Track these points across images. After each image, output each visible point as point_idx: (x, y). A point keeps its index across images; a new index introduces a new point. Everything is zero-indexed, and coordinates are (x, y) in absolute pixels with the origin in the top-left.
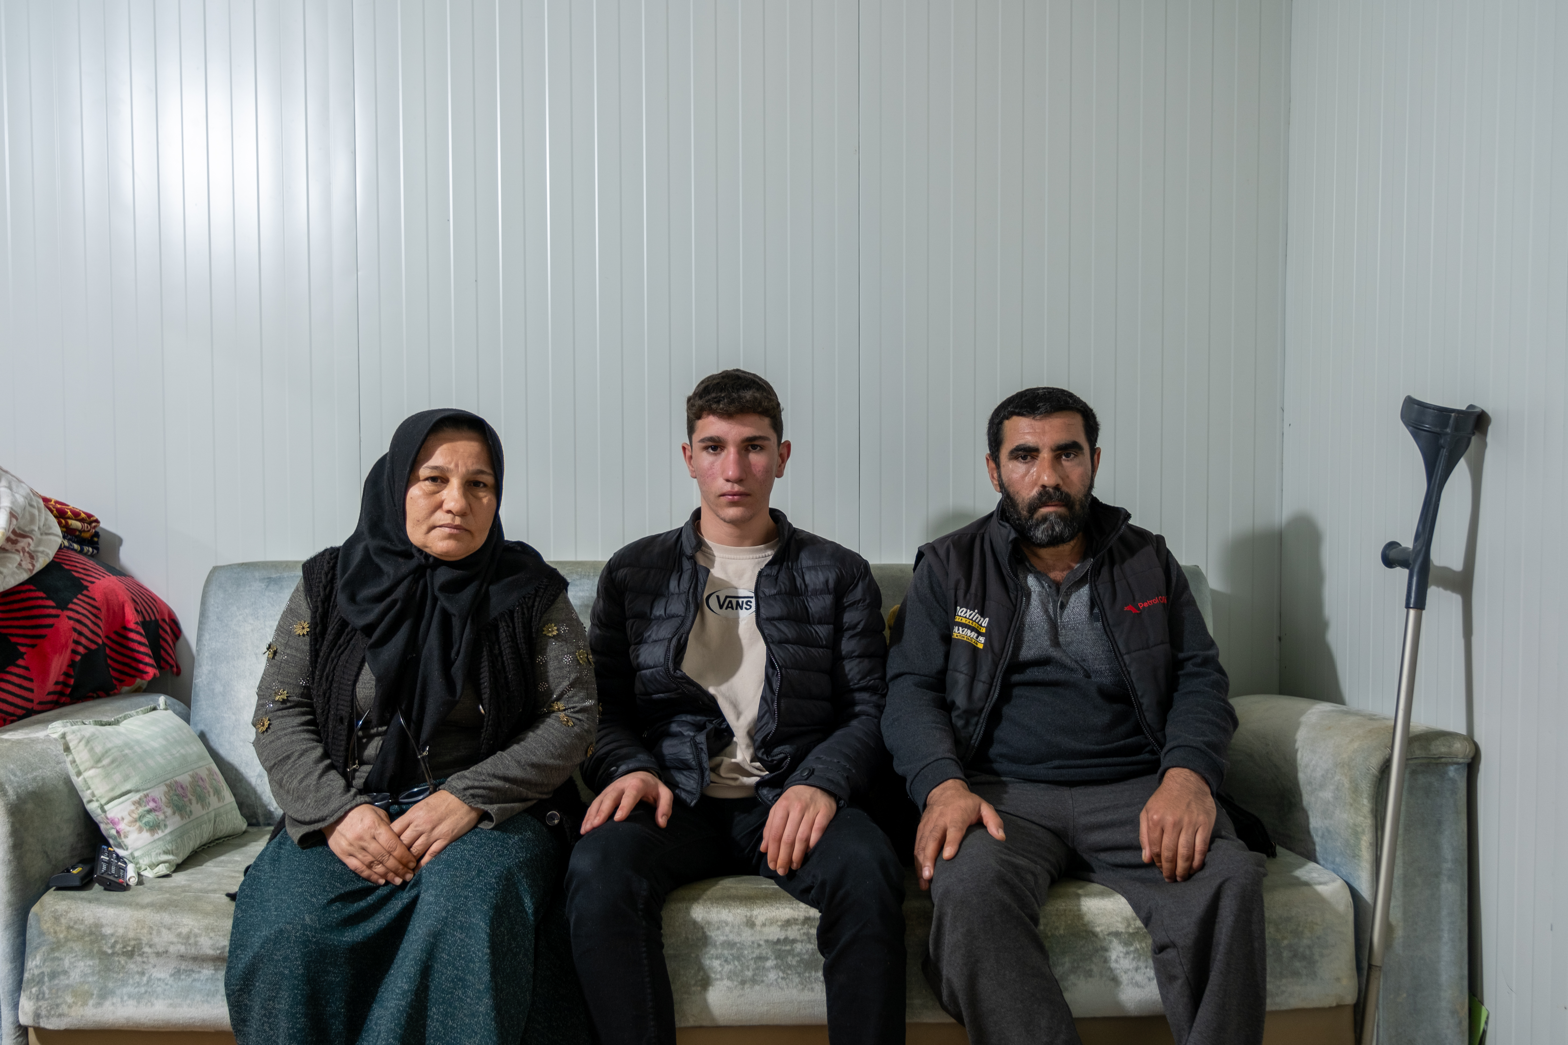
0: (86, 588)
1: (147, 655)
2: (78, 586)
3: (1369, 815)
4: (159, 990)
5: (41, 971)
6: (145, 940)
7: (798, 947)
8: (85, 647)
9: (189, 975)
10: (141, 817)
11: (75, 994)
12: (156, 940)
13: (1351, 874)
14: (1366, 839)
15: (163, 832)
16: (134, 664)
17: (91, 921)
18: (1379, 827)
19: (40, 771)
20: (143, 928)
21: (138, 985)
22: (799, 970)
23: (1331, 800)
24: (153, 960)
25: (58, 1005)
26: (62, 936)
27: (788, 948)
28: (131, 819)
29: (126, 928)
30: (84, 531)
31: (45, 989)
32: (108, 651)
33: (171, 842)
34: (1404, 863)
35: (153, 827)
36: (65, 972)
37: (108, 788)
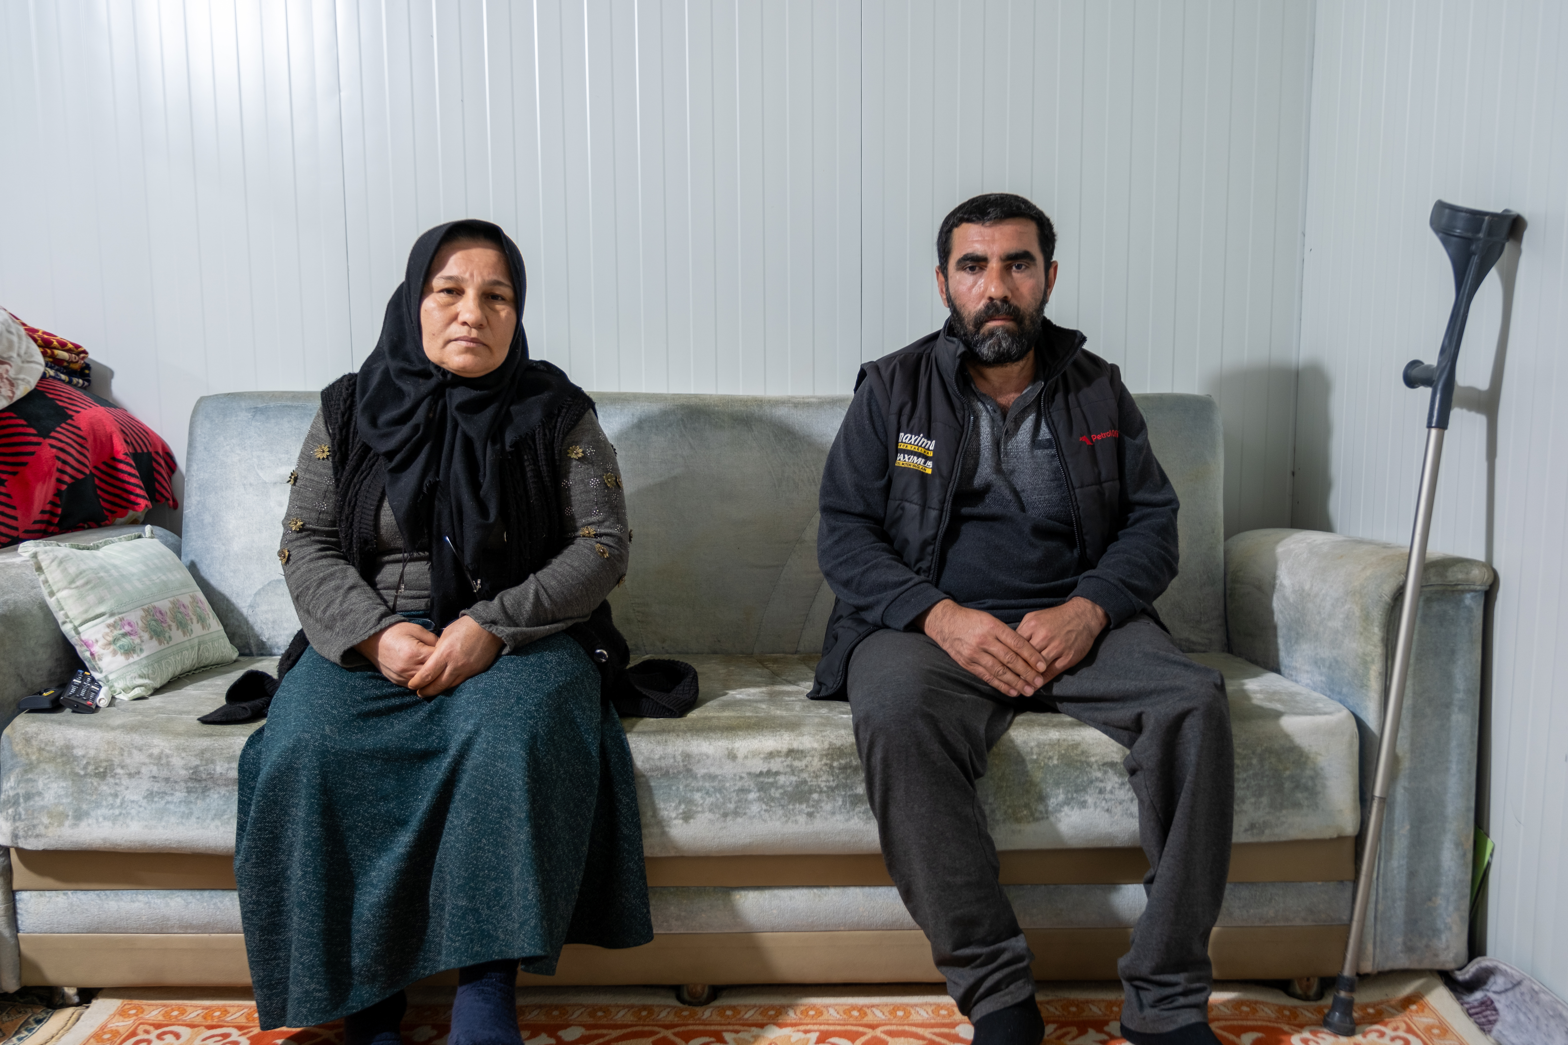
0: (71, 417)
1: (137, 486)
2: (62, 415)
3: (1380, 644)
4: (133, 812)
5: (16, 792)
6: (116, 761)
7: (782, 779)
8: (71, 477)
9: (162, 798)
10: (115, 641)
11: (51, 815)
12: (128, 761)
13: (1358, 704)
14: (1375, 669)
15: (138, 656)
16: (125, 495)
17: (62, 743)
18: (1390, 657)
19: (13, 595)
20: (114, 749)
21: (112, 807)
22: (782, 802)
23: (1340, 629)
24: (125, 781)
25: (34, 826)
26: (34, 758)
27: (771, 780)
28: (104, 641)
29: (97, 749)
30: (72, 362)
31: (21, 809)
32: (97, 481)
33: (147, 666)
34: (1414, 693)
35: (129, 651)
36: (39, 794)
37: (81, 609)
